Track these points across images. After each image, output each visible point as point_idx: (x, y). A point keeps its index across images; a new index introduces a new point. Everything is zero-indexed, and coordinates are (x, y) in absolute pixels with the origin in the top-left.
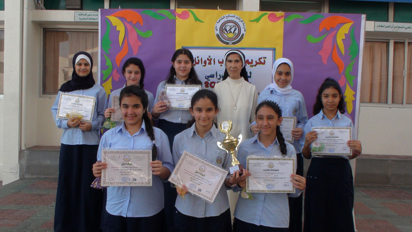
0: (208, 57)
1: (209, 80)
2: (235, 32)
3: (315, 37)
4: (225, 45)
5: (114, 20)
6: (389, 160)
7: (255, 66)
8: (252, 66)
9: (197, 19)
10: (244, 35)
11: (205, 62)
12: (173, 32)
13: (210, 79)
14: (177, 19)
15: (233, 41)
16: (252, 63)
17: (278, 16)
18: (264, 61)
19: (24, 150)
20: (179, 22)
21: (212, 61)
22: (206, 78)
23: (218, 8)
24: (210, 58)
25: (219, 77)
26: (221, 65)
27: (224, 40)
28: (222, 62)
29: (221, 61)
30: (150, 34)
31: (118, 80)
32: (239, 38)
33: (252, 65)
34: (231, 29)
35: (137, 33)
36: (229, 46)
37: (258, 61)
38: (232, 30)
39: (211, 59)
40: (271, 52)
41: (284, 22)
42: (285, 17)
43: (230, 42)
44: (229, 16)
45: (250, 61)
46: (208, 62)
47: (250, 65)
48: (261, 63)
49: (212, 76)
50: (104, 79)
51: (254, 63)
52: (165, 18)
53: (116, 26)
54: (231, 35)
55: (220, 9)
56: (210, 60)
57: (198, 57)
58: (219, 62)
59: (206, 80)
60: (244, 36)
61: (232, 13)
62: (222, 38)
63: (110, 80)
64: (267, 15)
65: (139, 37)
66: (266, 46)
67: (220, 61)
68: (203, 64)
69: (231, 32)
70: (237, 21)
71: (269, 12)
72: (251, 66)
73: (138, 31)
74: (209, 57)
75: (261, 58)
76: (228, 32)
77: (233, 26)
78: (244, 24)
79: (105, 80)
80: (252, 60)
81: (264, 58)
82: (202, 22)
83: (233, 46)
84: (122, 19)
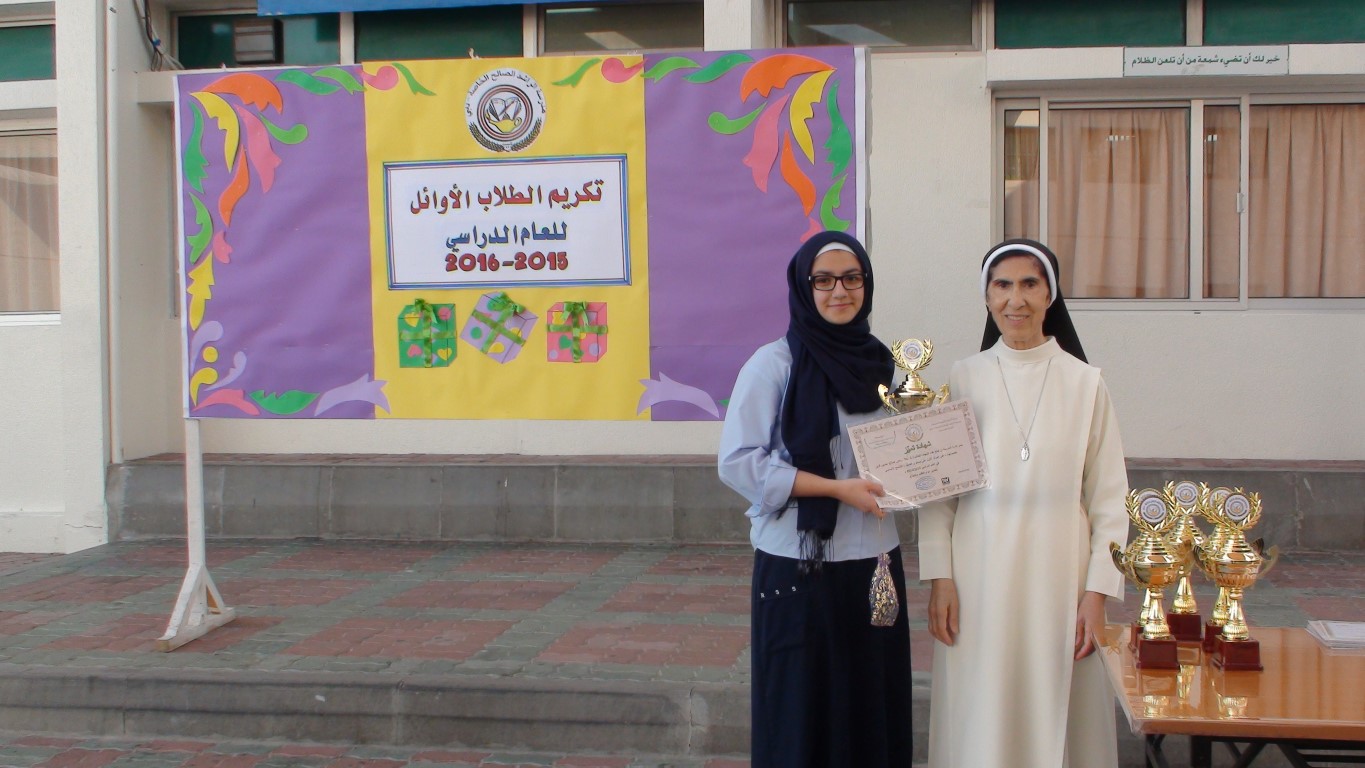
0: (452, 189)
1: (457, 250)
2: (518, 116)
3: (731, 117)
4: (492, 154)
5: (212, 103)
6: (1165, 471)
7: (575, 205)
8: (568, 207)
9: (417, 88)
10: (542, 124)
11: (445, 203)
12: (355, 125)
13: (458, 246)
14: (366, 89)
15: (514, 142)
16: (566, 198)
17: (627, 65)
18: (599, 190)
19: (119, 465)
20: (373, 97)
21: (463, 199)
22: (448, 245)
23: (471, 53)
24: (456, 191)
25: (481, 241)
26: (486, 209)
27: (491, 140)
28: (488, 201)
29: (484, 196)
30: (300, 134)
31: (227, 261)
32: (529, 132)
33: (566, 203)
34: (506, 108)
35: (269, 133)
36: (503, 155)
37: (582, 193)
38: (511, 112)
39: (460, 193)
40: (615, 166)
41: (646, 80)
42: (648, 64)
43: (507, 145)
44: (500, 74)
45: (561, 193)
46: (451, 201)
47: (562, 203)
48: (589, 197)
49: (464, 239)
50: (193, 259)
51: (572, 199)
52: (337, 88)
53: (216, 119)
54: (506, 126)
55: (475, 56)
56: (456, 196)
57: (425, 190)
58: (481, 201)
59: (450, 251)
60: (542, 127)
61: (507, 64)
62: (485, 135)
63: (208, 262)
64: (600, 65)
65: (274, 145)
66: (602, 151)
67: (482, 197)
68: (440, 208)
69: (507, 117)
70: (521, 85)
71: (603, 57)
72: (564, 207)
73: (271, 127)
74: (455, 187)
75: (590, 184)
76: (500, 118)
77: (509, 101)
78: (541, 94)
79: (194, 261)
80: (566, 191)
81: (597, 182)
82: (432, 94)
83: (513, 154)
84: (231, 97)
